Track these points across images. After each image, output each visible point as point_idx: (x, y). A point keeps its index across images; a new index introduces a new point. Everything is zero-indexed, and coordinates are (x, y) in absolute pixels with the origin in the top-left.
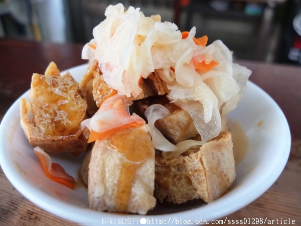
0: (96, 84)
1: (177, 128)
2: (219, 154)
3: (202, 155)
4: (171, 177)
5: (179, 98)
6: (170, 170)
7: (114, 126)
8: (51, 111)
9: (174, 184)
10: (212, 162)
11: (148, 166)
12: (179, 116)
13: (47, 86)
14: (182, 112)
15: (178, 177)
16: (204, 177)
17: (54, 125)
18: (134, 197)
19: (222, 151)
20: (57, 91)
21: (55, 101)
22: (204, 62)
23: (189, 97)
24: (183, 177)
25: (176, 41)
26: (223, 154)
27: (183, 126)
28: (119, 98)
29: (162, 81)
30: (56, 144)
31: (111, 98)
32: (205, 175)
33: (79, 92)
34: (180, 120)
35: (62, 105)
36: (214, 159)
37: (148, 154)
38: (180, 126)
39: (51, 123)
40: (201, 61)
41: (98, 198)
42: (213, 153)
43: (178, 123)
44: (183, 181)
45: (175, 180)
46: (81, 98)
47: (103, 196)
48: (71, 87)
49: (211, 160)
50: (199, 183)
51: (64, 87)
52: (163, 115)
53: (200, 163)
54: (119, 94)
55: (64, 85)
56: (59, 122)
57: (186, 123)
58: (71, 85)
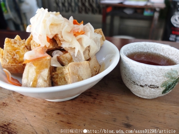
0: (32, 42)
1: (66, 60)
2: (78, 68)
3: (69, 67)
4: (59, 78)
5: (66, 47)
6: (58, 76)
7: (36, 58)
8: (13, 54)
9: (60, 82)
10: (74, 71)
11: (45, 71)
12: (67, 55)
13: (11, 43)
14: (68, 53)
15: (61, 78)
16: (69, 76)
17: (13, 59)
18: (39, 83)
19: (79, 67)
20: (16, 46)
21: (15, 50)
22: (78, 32)
23: (70, 46)
24: (63, 78)
25: (62, 22)
26: (80, 68)
27: (69, 60)
28: (41, 48)
29: (59, 40)
30: (14, 68)
31: (37, 48)
32: (70, 75)
33: (26, 46)
34: (67, 57)
35: (18, 52)
36: (75, 69)
37: (46, 67)
38: (67, 60)
39: (12, 58)
40: (77, 31)
41: (25, 84)
42: (74, 67)
43: (66, 58)
44: (63, 80)
45: (60, 79)
46: (26, 49)
47: (27, 83)
48: (22, 44)
49: (74, 69)
50: (68, 79)
51: (19, 44)
52: (60, 54)
53: (68, 70)
54: (41, 46)
55: (20, 43)
56: (15, 59)
57: (70, 58)
58: (22, 43)
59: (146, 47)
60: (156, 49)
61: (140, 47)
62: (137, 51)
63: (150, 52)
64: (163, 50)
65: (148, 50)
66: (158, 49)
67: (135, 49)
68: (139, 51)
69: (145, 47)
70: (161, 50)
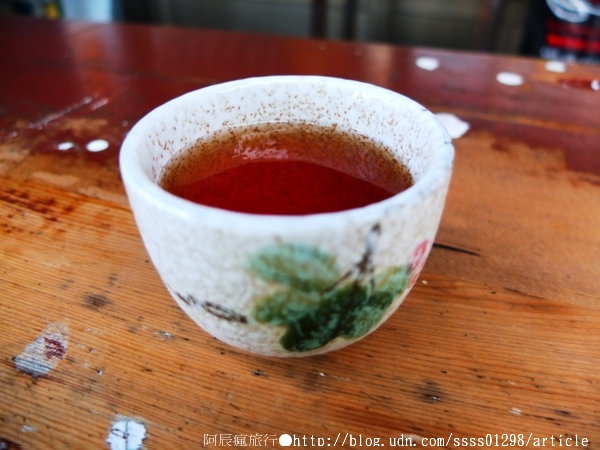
59: (326, 100)
60: (368, 115)
61: (296, 101)
62: (284, 119)
63: (346, 129)
64: (391, 123)
65: (334, 120)
66: (374, 117)
67: (269, 110)
68: (291, 120)
69: (320, 102)
70: (386, 123)
